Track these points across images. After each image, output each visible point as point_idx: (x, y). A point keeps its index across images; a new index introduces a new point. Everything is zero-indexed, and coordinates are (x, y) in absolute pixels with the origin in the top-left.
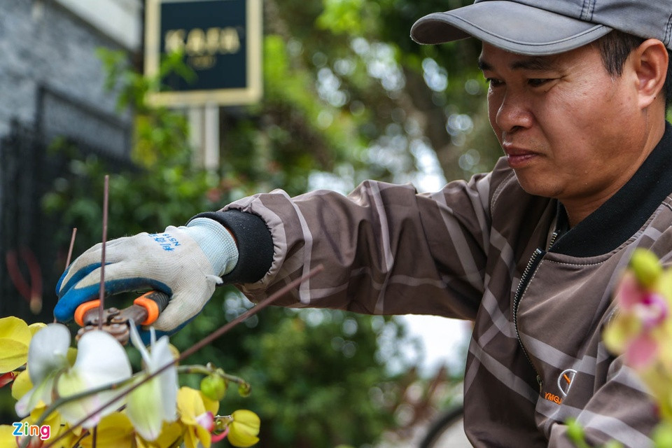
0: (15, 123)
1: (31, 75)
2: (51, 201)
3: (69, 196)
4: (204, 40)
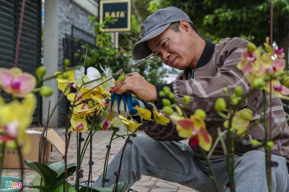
0: (66, 35)
1: (69, 23)
2: (76, 55)
3: (81, 54)
4: (116, 15)
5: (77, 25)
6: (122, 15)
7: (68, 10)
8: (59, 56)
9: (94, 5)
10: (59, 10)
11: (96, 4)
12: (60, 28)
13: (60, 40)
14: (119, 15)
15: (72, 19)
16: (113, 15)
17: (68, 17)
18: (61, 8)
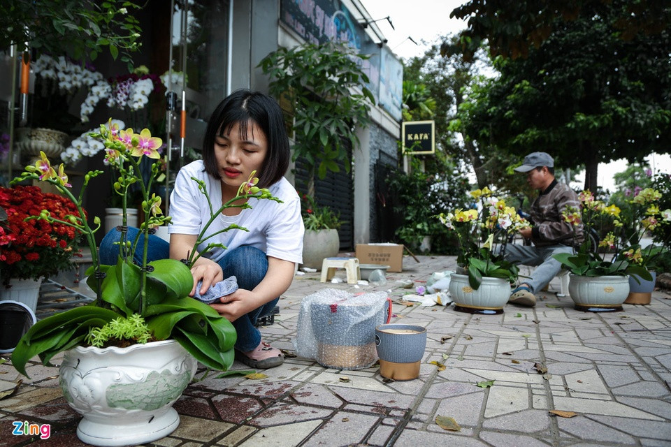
1: (377, 148)
4: (419, 137)
5: (383, 149)
6: (426, 137)
7: (376, 135)
8: (370, 182)
9: (397, 127)
10: (369, 135)
11: (399, 126)
12: (371, 153)
13: (370, 166)
14: (423, 137)
15: (379, 144)
16: (416, 137)
17: (376, 142)
18: (371, 133)
